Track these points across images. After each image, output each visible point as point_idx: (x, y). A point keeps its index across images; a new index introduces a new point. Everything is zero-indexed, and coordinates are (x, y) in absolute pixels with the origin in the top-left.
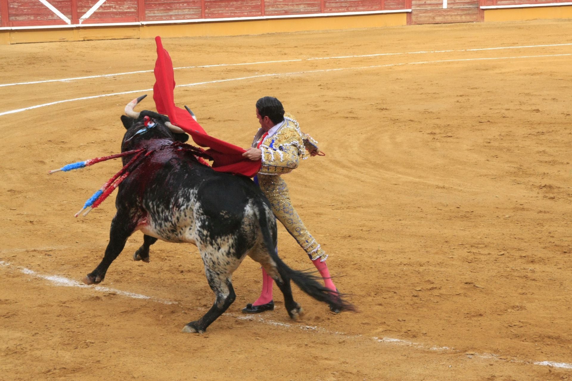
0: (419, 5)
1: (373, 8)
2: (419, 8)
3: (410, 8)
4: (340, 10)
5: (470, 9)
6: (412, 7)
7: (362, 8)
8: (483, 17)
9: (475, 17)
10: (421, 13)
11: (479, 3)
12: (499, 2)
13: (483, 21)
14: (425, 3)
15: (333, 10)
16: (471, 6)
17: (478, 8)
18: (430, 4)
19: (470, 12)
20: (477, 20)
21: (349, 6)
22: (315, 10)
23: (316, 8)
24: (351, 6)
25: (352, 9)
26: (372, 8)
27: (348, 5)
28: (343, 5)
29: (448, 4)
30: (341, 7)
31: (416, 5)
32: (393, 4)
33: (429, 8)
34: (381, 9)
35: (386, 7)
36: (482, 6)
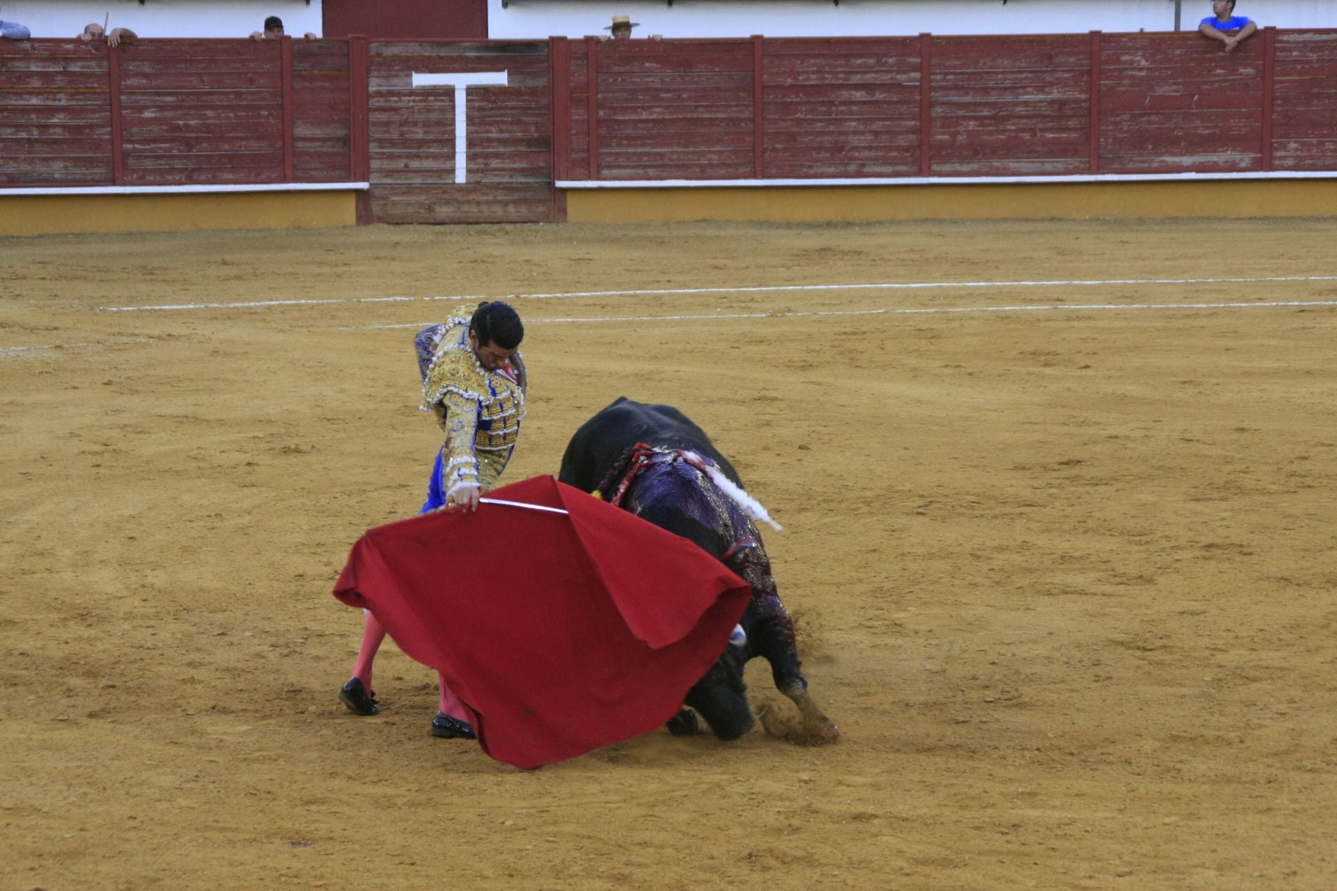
0: (390, 173)
1: (263, 177)
2: (389, 181)
3: (364, 178)
4: (169, 177)
5: (527, 187)
6: (372, 176)
7: (230, 176)
8: (563, 211)
9: (541, 209)
10: (396, 194)
11: (553, 173)
12: (605, 172)
13: (565, 221)
14: (406, 166)
15: (150, 178)
16: (531, 180)
17: (551, 185)
18: (418, 171)
19: (529, 195)
20: (548, 219)
21: (193, 170)
22: (97, 177)
23: (99, 171)
24: (200, 169)
25: (203, 178)
26: (258, 174)
27: (191, 166)
28: (178, 164)
29: (469, 171)
30: (172, 170)
31: (381, 171)
32: (318, 166)
33: (417, 181)
34: (284, 180)
35: (299, 173)
36: (560, 179)
